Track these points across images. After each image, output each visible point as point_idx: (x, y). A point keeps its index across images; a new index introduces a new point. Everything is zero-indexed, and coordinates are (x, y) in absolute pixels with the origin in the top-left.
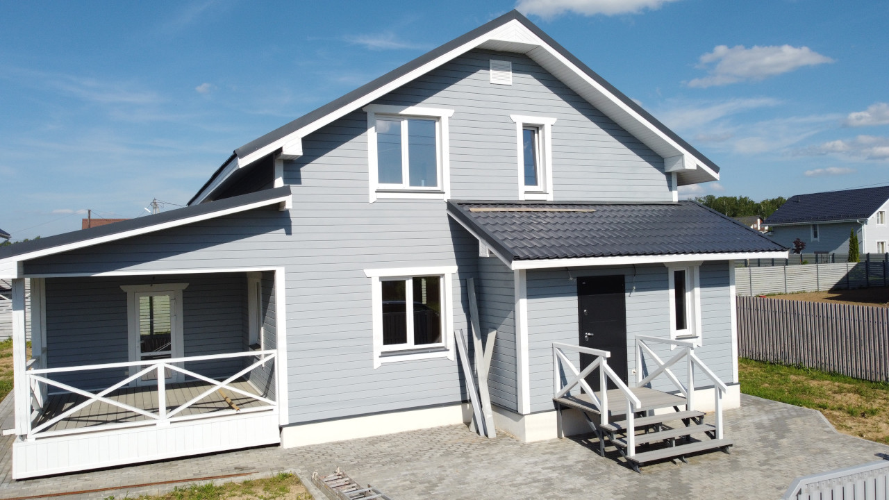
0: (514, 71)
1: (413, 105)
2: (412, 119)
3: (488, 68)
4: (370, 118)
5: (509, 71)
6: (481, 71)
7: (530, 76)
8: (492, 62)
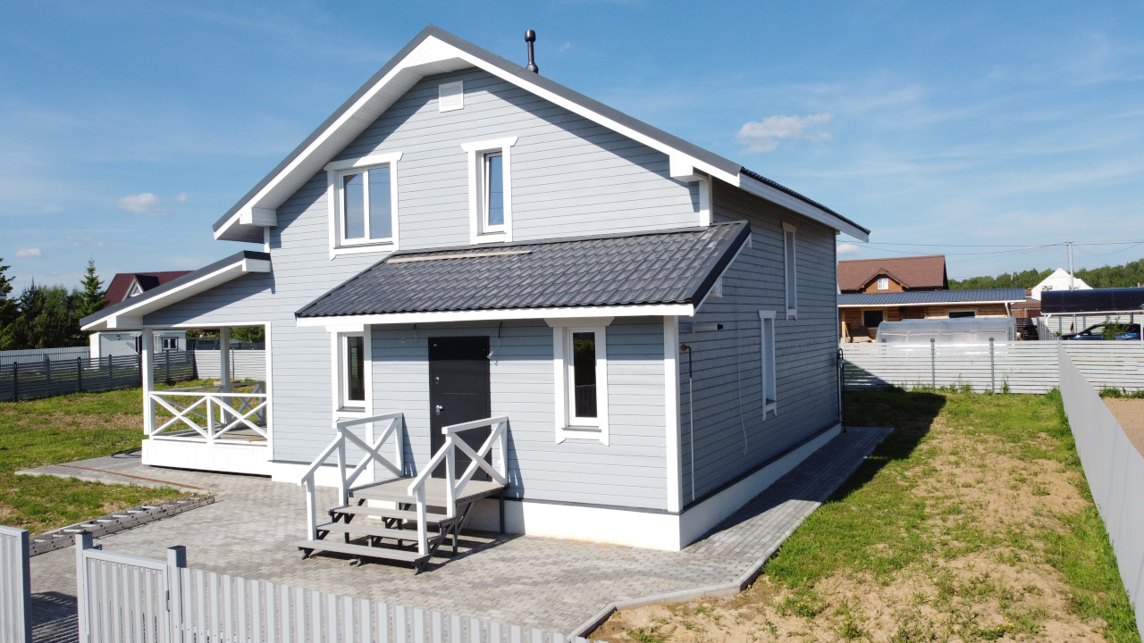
0: (466, 91)
1: (365, 155)
2: (369, 168)
3: (436, 96)
4: (330, 177)
5: (458, 93)
6: (431, 101)
7: (485, 92)
8: (441, 87)
